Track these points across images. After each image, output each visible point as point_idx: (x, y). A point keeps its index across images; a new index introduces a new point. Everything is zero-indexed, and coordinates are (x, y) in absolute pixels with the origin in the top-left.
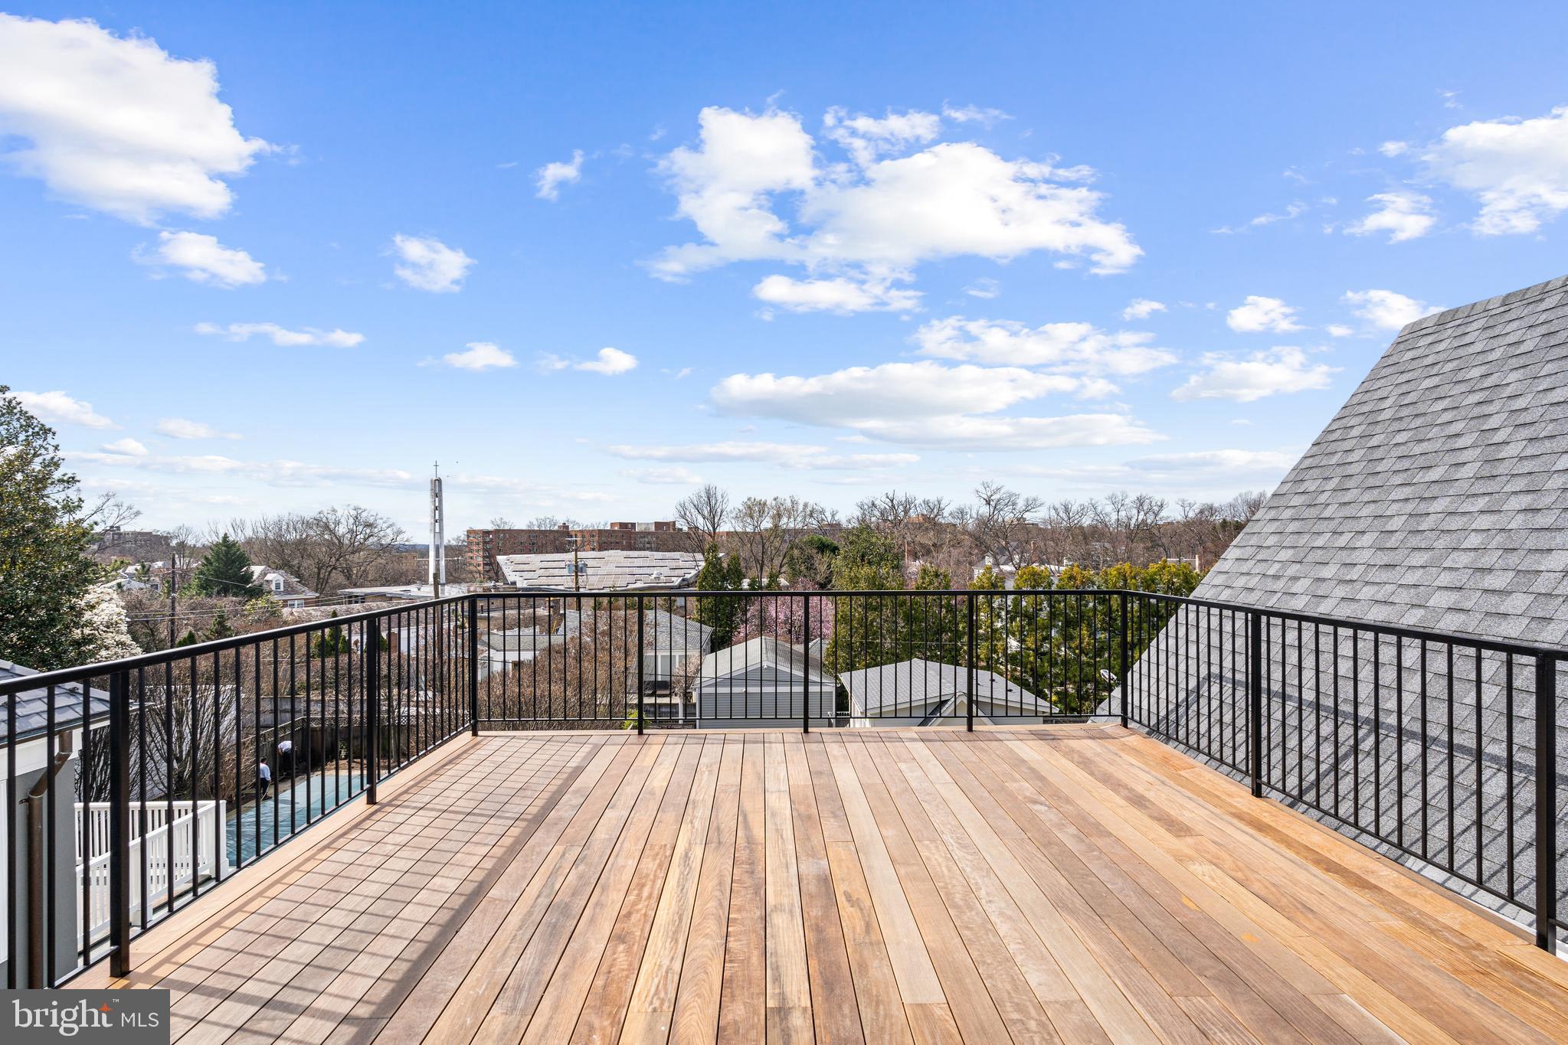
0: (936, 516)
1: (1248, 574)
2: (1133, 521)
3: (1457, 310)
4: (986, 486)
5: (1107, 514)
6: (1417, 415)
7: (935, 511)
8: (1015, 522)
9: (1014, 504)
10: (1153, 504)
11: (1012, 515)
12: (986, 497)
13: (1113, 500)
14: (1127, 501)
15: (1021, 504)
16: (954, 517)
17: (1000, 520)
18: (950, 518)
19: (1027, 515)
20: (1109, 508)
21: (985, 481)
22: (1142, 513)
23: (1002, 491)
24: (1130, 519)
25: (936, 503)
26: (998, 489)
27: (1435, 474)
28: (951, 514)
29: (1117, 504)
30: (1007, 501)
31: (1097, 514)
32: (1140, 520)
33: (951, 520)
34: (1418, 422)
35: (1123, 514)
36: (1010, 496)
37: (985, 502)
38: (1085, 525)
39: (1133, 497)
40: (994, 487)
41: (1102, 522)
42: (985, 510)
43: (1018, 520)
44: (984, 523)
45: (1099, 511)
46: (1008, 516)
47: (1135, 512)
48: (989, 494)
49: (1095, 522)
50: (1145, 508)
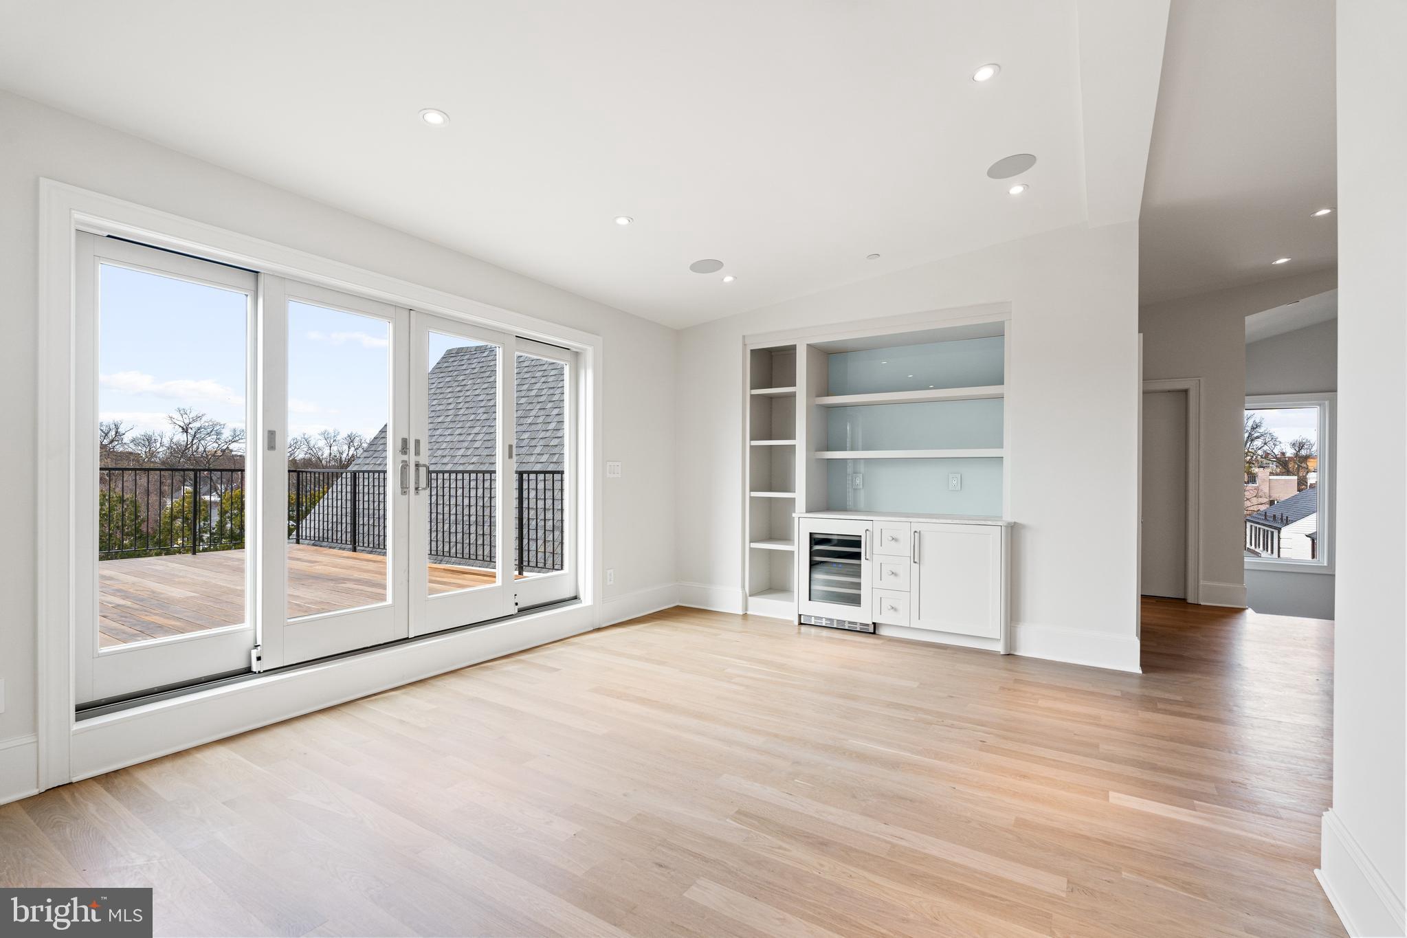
0: (112, 441)
1: (368, 464)
2: (344, 456)
3: (463, 348)
4: (183, 412)
5: (319, 449)
6: (441, 393)
7: (113, 433)
8: (219, 453)
9: (218, 434)
10: (363, 441)
11: (216, 445)
12: (182, 424)
13: (326, 436)
14: (339, 438)
15: (227, 434)
16: (137, 445)
17: (201, 449)
18: (132, 445)
19: (233, 446)
20: (322, 443)
21: (181, 407)
22: (352, 449)
23: (204, 419)
24: (341, 453)
25: (113, 426)
26: (198, 418)
27: (440, 420)
28: (133, 441)
29: (330, 440)
30: (209, 430)
31: (310, 448)
32: (350, 455)
33: (132, 448)
34: (441, 396)
35: (335, 448)
36: (214, 425)
37: (181, 430)
38: (297, 458)
39: (343, 434)
40: (193, 415)
41: (315, 455)
42: (182, 438)
43: (223, 451)
44: (180, 451)
45: (312, 445)
46: (211, 445)
47: (346, 447)
48: (187, 421)
49: (308, 456)
50: (356, 444)
